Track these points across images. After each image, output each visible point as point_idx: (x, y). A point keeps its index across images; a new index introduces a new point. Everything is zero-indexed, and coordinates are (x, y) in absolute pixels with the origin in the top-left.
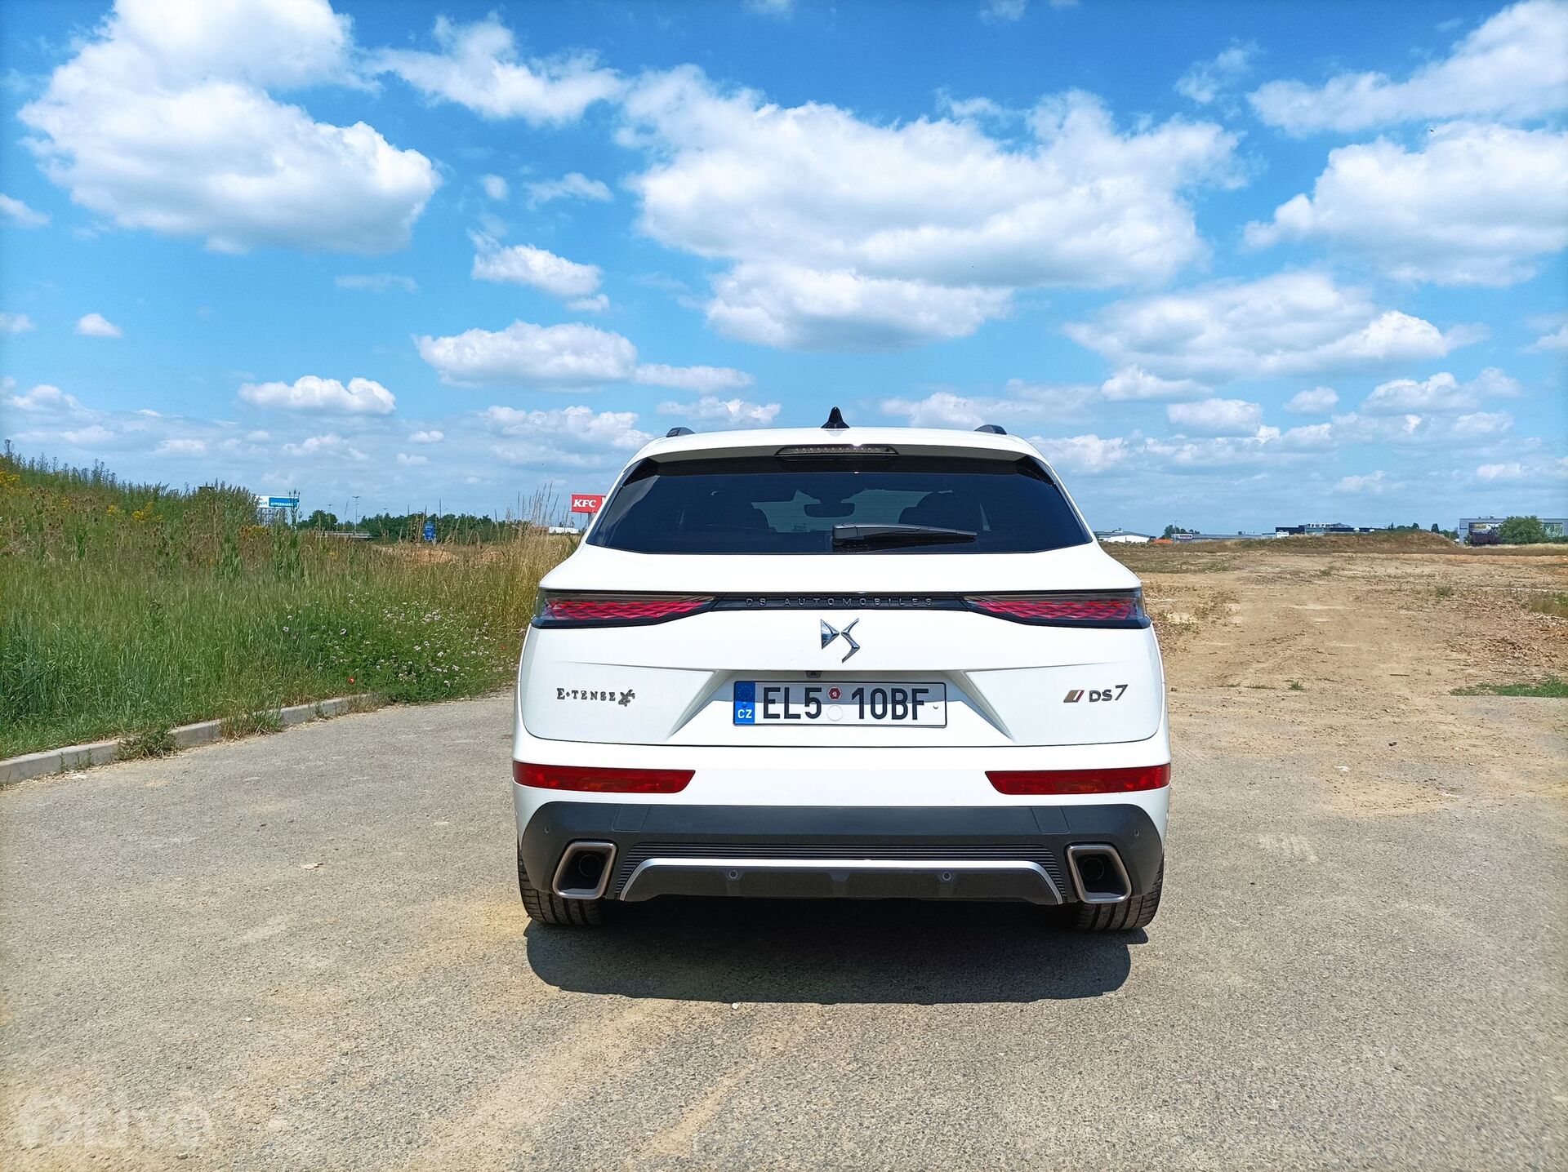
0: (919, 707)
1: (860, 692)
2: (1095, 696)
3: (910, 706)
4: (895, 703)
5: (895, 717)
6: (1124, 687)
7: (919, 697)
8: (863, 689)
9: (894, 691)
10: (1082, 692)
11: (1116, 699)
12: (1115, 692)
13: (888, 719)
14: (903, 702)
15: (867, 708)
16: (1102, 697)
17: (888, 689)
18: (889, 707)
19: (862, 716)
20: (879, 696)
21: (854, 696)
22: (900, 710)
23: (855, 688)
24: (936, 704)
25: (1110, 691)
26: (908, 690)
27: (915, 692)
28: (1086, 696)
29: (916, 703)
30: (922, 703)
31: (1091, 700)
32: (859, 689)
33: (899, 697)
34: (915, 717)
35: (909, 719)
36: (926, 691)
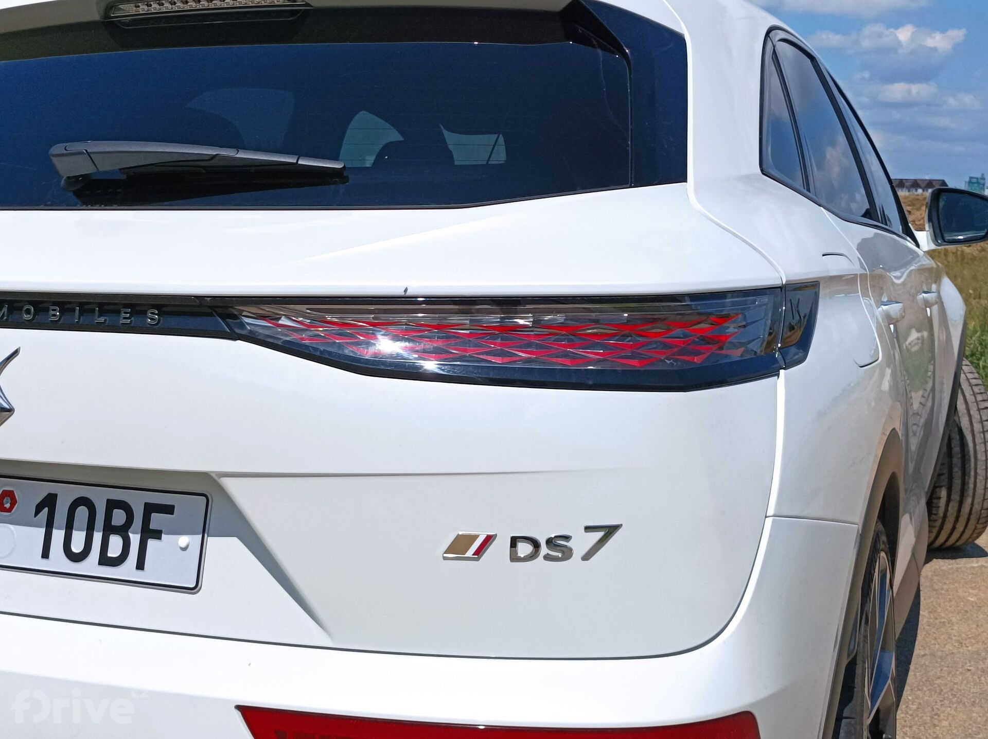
0: (152, 543)
1: (50, 502)
2: (524, 549)
3: (135, 539)
4: (109, 529)
5: (104, 560)
6: (610, 531)
7: (157, 520)
8: (56, 496)
9: (112, 505)
10: (489, 539)
11: (587, 557)
12: (581, 542)
13: (91, 565)
14: (123, 531)
15: (58, 536)
16: (544, 550)
17: (100, 498)
18: (98, 537)
19: (45, 554)
20: (82, 513)
21: (38, 510)
22: (115, 545)
23: (43, 490)
24: (183, 540)
25: (567, 538)
26: (137, 502)
27: (150, 509)
28: (501, 547)
29: (149, 533)
30: (157, 535)
31: (514, 558)
32: (49, 494)
33: (119, 517)
34: (140, 565)
35: (128, 569)
36: (168, 510)
